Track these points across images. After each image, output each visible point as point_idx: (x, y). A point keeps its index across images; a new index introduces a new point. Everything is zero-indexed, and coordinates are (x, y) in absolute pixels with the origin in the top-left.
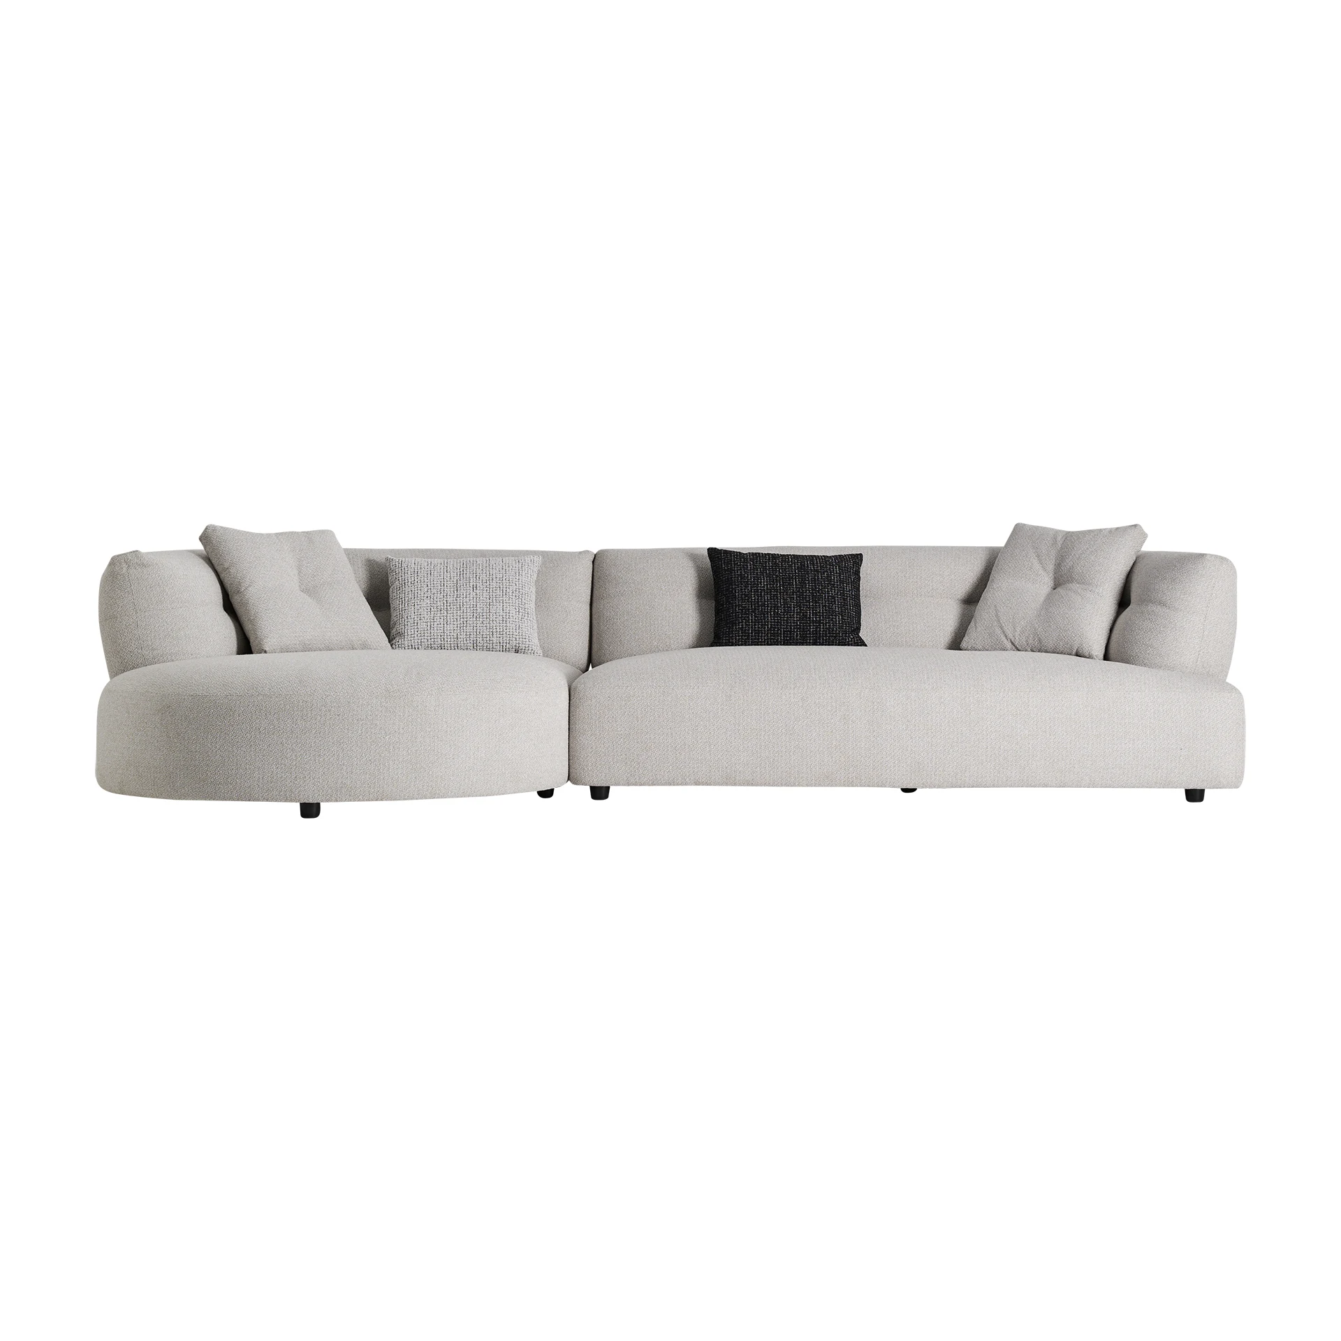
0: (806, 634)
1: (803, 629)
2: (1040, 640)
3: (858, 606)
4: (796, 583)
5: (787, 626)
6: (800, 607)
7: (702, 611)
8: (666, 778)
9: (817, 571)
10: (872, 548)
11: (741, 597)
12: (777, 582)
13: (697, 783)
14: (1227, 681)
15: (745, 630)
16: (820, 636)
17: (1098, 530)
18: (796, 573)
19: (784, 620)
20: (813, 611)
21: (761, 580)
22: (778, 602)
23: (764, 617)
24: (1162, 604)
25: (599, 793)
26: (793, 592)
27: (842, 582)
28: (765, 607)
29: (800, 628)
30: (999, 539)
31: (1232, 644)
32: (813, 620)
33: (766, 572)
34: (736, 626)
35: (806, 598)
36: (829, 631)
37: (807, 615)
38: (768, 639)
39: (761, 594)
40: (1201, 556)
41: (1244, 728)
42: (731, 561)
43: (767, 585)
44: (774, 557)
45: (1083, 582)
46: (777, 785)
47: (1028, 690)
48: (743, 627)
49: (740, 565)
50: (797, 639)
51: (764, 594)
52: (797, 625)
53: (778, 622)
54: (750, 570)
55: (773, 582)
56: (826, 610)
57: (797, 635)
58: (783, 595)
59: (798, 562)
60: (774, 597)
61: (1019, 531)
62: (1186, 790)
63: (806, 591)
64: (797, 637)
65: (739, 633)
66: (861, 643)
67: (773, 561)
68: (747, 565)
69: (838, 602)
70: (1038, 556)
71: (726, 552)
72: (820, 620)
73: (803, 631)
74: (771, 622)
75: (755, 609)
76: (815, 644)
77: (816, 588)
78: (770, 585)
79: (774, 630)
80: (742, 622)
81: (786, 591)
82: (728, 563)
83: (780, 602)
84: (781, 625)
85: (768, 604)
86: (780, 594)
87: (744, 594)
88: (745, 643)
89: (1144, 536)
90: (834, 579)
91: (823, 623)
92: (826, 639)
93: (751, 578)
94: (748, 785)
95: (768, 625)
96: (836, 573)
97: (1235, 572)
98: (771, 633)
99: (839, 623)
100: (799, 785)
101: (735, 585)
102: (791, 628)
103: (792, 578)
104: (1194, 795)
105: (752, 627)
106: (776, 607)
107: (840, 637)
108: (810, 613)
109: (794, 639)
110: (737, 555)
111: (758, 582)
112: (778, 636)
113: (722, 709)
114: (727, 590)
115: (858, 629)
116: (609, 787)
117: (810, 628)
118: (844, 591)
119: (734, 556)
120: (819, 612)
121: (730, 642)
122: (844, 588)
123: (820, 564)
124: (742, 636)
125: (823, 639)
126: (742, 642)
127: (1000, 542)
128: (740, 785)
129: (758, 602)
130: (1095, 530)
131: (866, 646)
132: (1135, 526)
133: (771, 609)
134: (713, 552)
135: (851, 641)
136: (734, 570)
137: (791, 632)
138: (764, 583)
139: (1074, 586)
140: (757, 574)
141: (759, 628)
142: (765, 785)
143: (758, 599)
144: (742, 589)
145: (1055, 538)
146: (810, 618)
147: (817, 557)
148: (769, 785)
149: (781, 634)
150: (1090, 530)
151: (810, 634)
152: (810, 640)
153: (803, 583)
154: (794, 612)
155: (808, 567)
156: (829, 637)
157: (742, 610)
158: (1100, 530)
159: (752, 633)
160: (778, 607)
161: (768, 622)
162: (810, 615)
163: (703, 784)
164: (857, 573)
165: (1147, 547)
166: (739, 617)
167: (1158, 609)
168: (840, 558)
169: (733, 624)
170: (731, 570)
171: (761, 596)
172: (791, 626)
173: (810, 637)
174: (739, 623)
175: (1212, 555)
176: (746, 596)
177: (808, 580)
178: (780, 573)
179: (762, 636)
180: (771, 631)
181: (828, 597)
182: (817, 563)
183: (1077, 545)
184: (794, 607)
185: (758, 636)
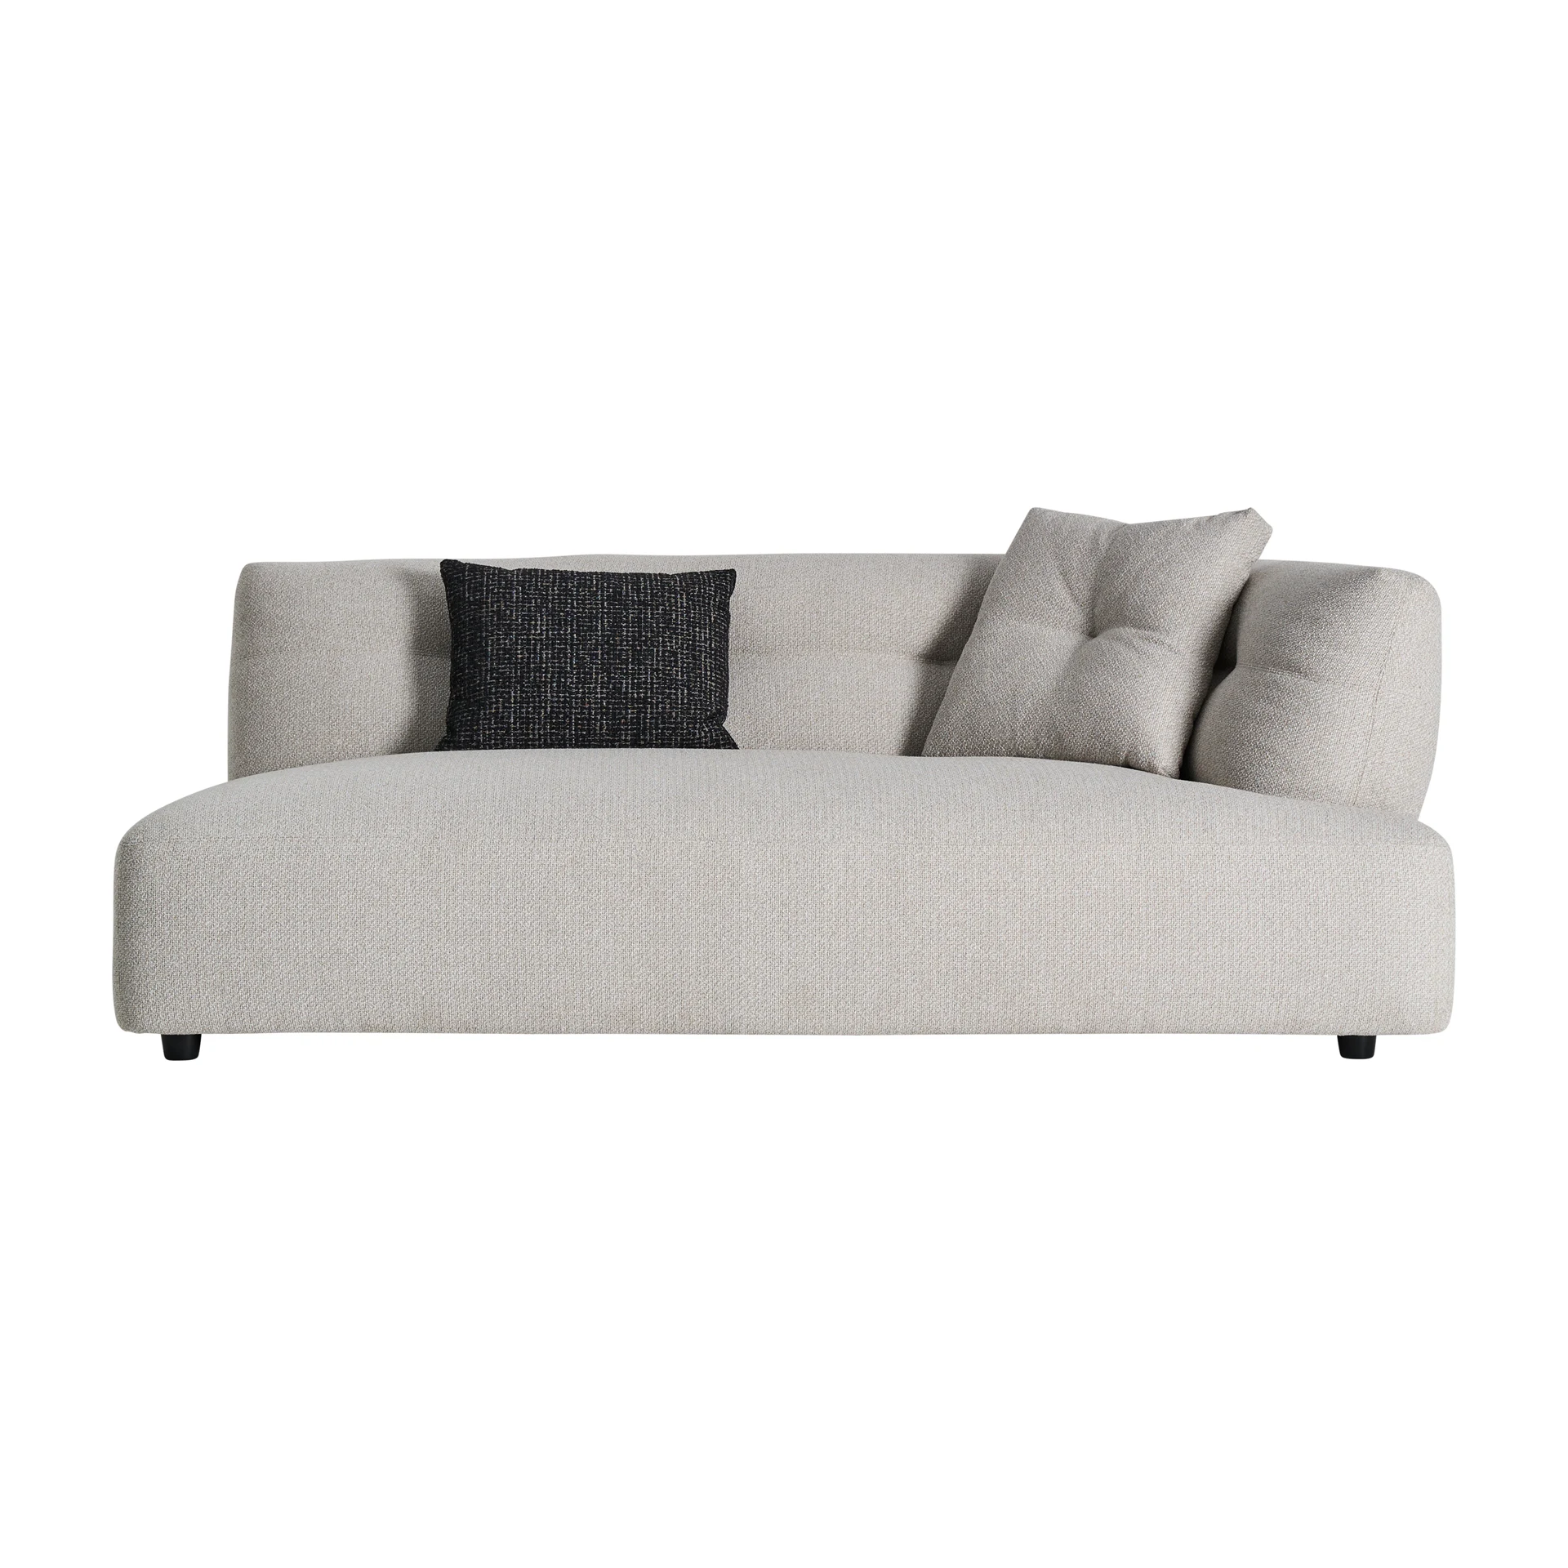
0: (619, 724)
1: (614, 714)
2: (1060, 738)
3: (722, 669)
4: (603, 626)
5: (582, 708)
6: (609, 673)
7: (421, 680)
8: (304, 1017)
9: (645, 603)
10: (758, 559)
11: (497, 654)
12: (566, 625)
13: (366, 1028)
14: (1421, 819)
15: (503, 718)
16: (645, 729)
17: (1174, 521)
18: (603, 608)
19: (577, 698)
20: (632, 679)
21: (536, 620)
22: (566, 663)
23: (539, 692)
24: (1293, 668)
25: (181, 1047)
26: (597, 644)
27: (691, 624)
28: (541, 672)
29: (607, 714)
30: (997, 542)
31: (1433, 744)
32: (633, 698)
33: (547, 607)
34: (485, 709)
35: (620, 655)
36: (663, 718)
37: (621, 688)
38: (545, 735)
39: (535, 649)
40: (1371, 573)
41: (1452, 914)
42: (482, 585)
43: (547, 630)
44: (565, 576)
45: (1142, 622)
46: (525, 1032)
47: (1020, 841)
48: (497, 712)
49: (498, 593)
50: (601, 735)
51: (541, 649)
52: (602, 708)
53: (565, 702)
54: (517, 602)
55: (560, 624)
56: (658, 678)
57: (602, 725)
58: (578, 649)
59: (609, 587)
60: (559, 653)
61: (1037, 525)
62: (1340, 1039)
63: (622, 641)
64: (601, 729)
65: (490, 724)
66: (726, 742)
67: (560, 586)
68: (511, 594)
69: (683, 662)
70: (1064, 574)
71: (475, 569)
72: (646, 697)
73: (614, 718)
74: (552, 702)
75: (522, 677)
76: (636, 744)
77: (640, 636)
78: (553, 630)
79: (557, 717)
80: (497, 702)
81: (583, 641)
82: (475, 590)
83: (571, 663)
84: (571, 707)
85: (547, 667)
86: (572, 649)
87: (504, 649)
88: (502, 743)
89: (1264, 532)
90: (677, 619)
91: (651, 703)
92: (657, 735)
93: (517, 617)
94: (467, 1030)
95: (545, 708)
96: (682, 607)
97: (1438, 605)
98: (551, 723)
99: (682, 703)
100: (567, 1031)
101: (487, 631)
102: (590, 714)
103: (597, 618)
104: (1356, 1047)
105: (515, 712)
106: (562, 672)
107: (682, 729)
108: (627, 683)
109: (595, 735)
110: (494, 574)
111: (529, 625)
112: (565, 728)
113: (414, 882)
114: (472, 641)
115: (722, 714)
116: (200, 1035)
117: (627, 714)
118: (694, 641)
119: (488, 575)
120: (645, 683)
121: (472, 741)
122: (695, 636)
123: (652, 590)
124: (495, 729)
125: (651, 735)
126: (496, 739)
127: (999, 544)
128: (451, 1031)
129: (528, 663)
130: (1169, 522)
131: (735, 746)
132: (1245, 512)
133: (552, 677)
134: (451, 569)
135: (706, 737)
136: (487, 603)
137: (589, 720)
138: (541, 627)
139: (1128, 632)
140: (530, 611)
141: (528, 712)
142: (501, 1030)
143: (529, 658)
144: (499, 639)
145: (1095, 539)
146: (626, 693)
147: (647, 577)
148: (509, 1031)
149: (570, 724)
150: (1161, 523)
151: (625, 724)
152: (626, 735)
153: (616, 626)
154: (596, 683)
155: (627, 595)
156: (663, 729)
157: (497, 679)
158: (1179, 522)
159: (515, 723)
160: (566, 672)
161: (546, 703)
162: (627, 688)
163: (377, 1029)
164: (724, 607)
165: (1273, 552)
166: (491, 693)
167: (1286, 678)
168: (691, 580)
169: (481, 705)
170: (480, 603)
171: (535, 653)
172: (590, 708)
173: (627, 729)
174: (491, 703)
175: (1391, 571)
176: (506, 651)
177: (627, 622)
178: (572, 607)
179: (533, 729)
180: (551, 718)
181: (664, 652)
182: (645, 588)
183: (1134, 552)
184: (597, 674)
185: (527, 729)
